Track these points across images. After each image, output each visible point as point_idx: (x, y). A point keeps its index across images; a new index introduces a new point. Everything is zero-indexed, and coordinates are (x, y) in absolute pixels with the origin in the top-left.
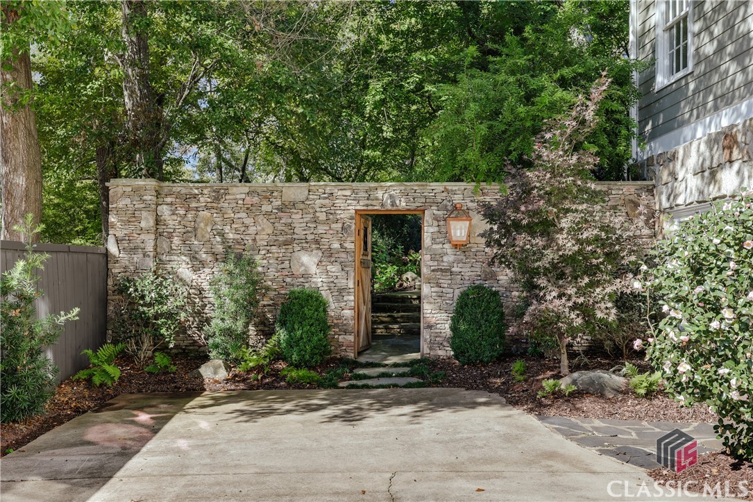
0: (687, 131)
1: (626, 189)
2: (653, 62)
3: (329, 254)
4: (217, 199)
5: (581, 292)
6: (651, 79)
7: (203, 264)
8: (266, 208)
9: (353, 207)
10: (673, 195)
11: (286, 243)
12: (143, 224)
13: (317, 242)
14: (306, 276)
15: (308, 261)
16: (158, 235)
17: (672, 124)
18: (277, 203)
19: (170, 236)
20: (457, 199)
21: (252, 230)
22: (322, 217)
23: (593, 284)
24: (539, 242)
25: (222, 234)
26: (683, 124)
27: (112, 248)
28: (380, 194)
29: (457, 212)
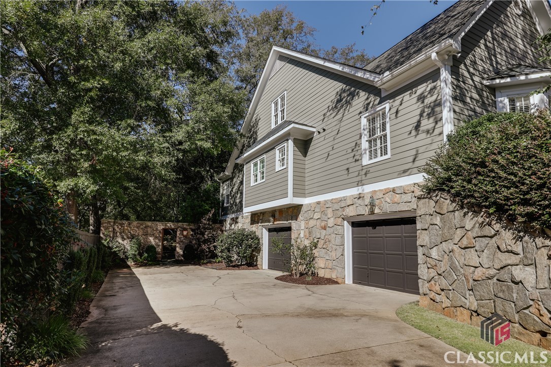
0: (228, 216)
1: (218, 225)
2: (224, 201)
3: (156, 238)
4: (129, 225)
5: (208, 245)
6: (223, 204)
7: (125, 239)
8: (142, 227)
9: (162, 227)
10: (226, 228)
11: (146, 235)
12: (110, 230)
13: (153, 235)
14: (150, 242)
15: (151, 239)
16: (114, 232)
17: (226, 214)
18: (144, 226)
19: (117, 233)
20: (185, 226)
21: (138, 232)
22: (155, 229)
23: (210, 244)
24: (201, 236)
25: (130, 233)
26: (228, 214)
27: (102, 235)
28: (168, 225)
29: (185, 229)
